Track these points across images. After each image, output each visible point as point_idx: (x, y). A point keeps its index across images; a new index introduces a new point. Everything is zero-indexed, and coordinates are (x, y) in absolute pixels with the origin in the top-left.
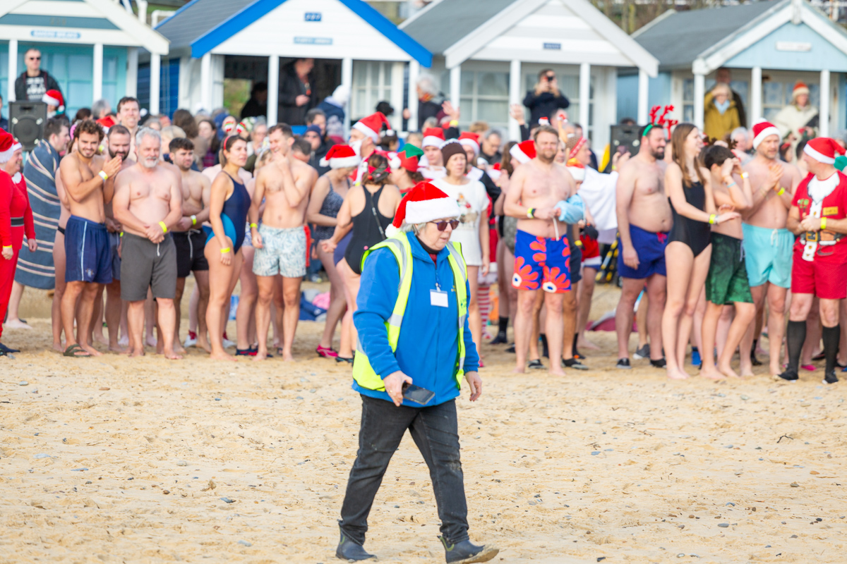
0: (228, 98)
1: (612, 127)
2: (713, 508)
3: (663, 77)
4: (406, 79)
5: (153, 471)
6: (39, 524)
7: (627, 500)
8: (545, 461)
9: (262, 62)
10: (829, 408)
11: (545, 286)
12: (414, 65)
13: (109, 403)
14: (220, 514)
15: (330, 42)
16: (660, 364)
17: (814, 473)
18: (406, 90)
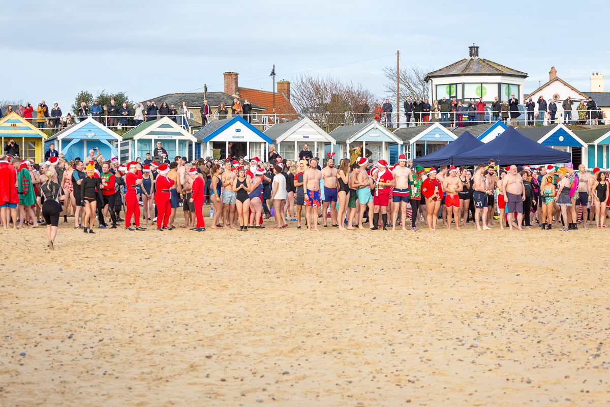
0: (215, 154)
1: (323, 159)
2: (352, 267)
3: (338, 145)
4: (265, 147)
5: (193, 261)
6: (161, 277)
7: (328, 265)
8: (305, 255)
9: (225, 143)
10: (386, 237)
11: (314, 205)
12: (267, 143)
13: (181, 242)
14: (212, 272)
15: (243, 137)
16: (336, 226)
17: (381, 256)
18: (265, 150)
